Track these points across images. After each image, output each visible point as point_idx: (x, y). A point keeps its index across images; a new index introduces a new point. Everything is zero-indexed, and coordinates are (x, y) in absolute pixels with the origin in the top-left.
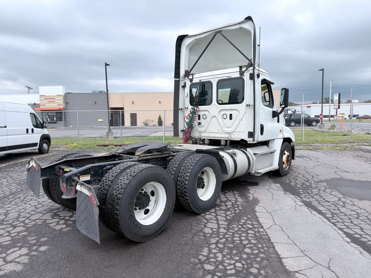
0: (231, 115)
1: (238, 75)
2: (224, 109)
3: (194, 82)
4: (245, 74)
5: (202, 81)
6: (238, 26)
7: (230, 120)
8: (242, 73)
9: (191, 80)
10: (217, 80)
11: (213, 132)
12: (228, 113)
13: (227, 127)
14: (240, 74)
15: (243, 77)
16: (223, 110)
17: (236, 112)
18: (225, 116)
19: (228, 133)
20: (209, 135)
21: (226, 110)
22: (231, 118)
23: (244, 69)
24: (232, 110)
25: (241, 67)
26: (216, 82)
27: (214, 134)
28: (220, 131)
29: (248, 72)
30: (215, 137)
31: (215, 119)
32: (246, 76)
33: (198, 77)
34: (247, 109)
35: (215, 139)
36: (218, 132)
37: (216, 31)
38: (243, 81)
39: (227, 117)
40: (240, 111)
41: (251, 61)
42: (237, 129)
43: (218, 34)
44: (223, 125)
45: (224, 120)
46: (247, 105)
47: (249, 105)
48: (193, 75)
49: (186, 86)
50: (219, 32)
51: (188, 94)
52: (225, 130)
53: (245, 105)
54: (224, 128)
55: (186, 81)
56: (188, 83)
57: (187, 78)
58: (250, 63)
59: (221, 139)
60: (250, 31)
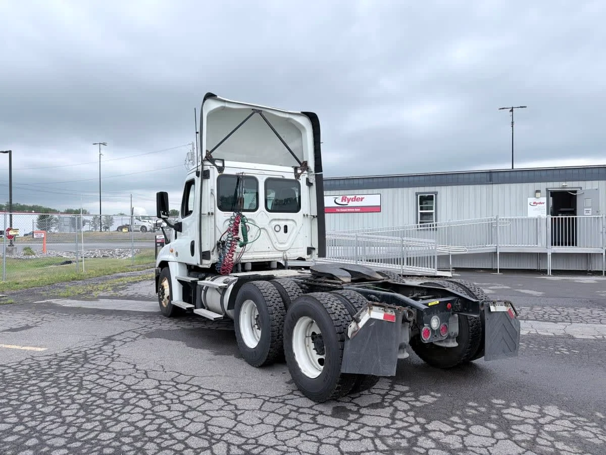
0: (286, 227)
1: (292, 177)
2: (277, 218)
3: (226, 172)
4: (301, 177)
5: (244, 174)
6: (287, 116)
7: (284, 234)
8: (297, 176)
9: (221, 169)
10: (265, 178)
11: (261, 251)
12: (282, 224)
13: (280, 243)
14: (295, 176)
15: (299, 180)
16: (275, 220)
17: (292, 222)
18: (277, 228)
19: (282, 251)
20: (254, 256)
21: (279, 220)
22: (286, 231)
23: (299, 171)
24: (287, 220)
25: (296, 169)
26: (264, 180)
27: (262, 254)
28: (271, 248)
29: (305, 176)
30: (264, 258)
31: (262, 233)
32: (302, 181)
33: (233, 167)
34: (304, 220)
35: (263, 260)
36: (268, 250)
37: (255, 108)
38: (299, 185)
39: (280, 230)
40: (296, 221)
41: (306, 163)
42: (294, 245)
43: (256, 114)
44: (274, 240)
45: (276, 233)
46: (304, 215)
47: (307, 215)
48: (223, 161)
49: (209, 176)
50: (257, 111)
51: (212, 190)
52: (279, 247)
53: (302, 216)
54: (277, 244)
55: (208, 168)
56: (214, 172)
57: (210, 164)
58: (304, 166)
59: (273, 260)
60: (303, 128)
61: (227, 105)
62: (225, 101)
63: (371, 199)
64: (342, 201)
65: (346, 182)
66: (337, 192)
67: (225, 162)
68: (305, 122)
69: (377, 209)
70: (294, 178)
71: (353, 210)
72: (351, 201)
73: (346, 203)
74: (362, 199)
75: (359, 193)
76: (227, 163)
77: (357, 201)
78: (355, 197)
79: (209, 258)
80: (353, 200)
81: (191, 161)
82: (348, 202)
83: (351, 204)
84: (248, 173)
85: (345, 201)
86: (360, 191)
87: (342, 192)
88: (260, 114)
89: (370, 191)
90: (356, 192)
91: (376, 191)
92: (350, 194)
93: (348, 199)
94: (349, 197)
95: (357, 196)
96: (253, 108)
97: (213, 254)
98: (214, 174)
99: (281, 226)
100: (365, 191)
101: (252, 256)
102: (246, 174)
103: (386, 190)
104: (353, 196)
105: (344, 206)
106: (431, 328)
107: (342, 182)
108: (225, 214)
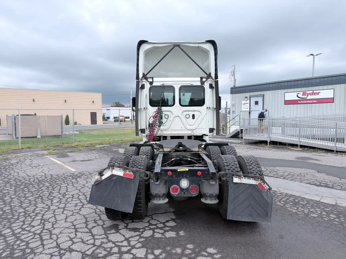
0: (193, 116)
1: (199, 84)
4: (205, 83)
6: (197, 45)
7: (192, 119)
8: (203, 83)
9: (151, 83)
10: (180, 86)
11: (176, 129)
12: (191, 114)
13: (190, 125)
14: (201, 83)
15: (204, 86)
16: (186, 111)
17: (198, 113)
18: (188, 116)
19: (191, 130)
20: (172, 132)
21: (189, 111)
22: (194, 118)
23: (204, 80)
24: (194, 111)
25: (202, 78)
26: (179, 87)
27: (177, 132)
28: (183, 128)
29: (208, 83)
30: (178, 134)
31: (177, 119)
32: (207, 86)
34: (207, 111)
35: (178, 135)
36: (181, 129)
37: (175, 44)
38: (204, 89)
40: (202, 112)
41: (210, 74)
42: (199, 126)
43: (176, 47)
44: (186, 123)
45: (187, 119)
46: (207, 108)
47: (210, 108)
48: (153, 78)
49: (144, 88)
50: (177, 45)
51: (146, 95)
52: (188, 128)
53: (206, 108)
54: (187, 126)
55: (144, 83)
56: (147, 85)
57: (145, 80)
58: (209, 76)
59: (184, 135)
60: (208, 51)
61: (156, 45)
62: (155, 43)
63: (326, 93)
64: (303, 95)
65: (307, 81)
66: (299, 89)
67: (154, 78)
68: (209, 47)
69: (331, 100)
70: (200, 84)
71: (311, 102)
72: (309, 95)
73: (305, 97)
74: (318, 93)
75: (316, 89)
76: (155, 79)
77: (314, 95)
78: (313, 92)
79: (144, 133)
80: (312, 94)
81: (233, 76)
82: (307, 96)
83: (310, 97)
84: (167, 84)
85: (305, 95)
86: (317, 88)
87: (304, 89)
88: (179, 47)
89: (325, 87)
90: (314, 88)
91: (330, 87)
92: (309, 90)
93: (307, 93)
94: (308, 92)
95: (315, 92)
96: (174, 44)
97: (147, 131)
98: (147, 86)
99: (190, 115)
100: (321, 87)
101: (170, 132)
102: (165, 85)
103: (338, 86)
104: (312, 92)
105: (304, 100)
106: (180, 187)
107: (303, 82)
108: (153, 108)
